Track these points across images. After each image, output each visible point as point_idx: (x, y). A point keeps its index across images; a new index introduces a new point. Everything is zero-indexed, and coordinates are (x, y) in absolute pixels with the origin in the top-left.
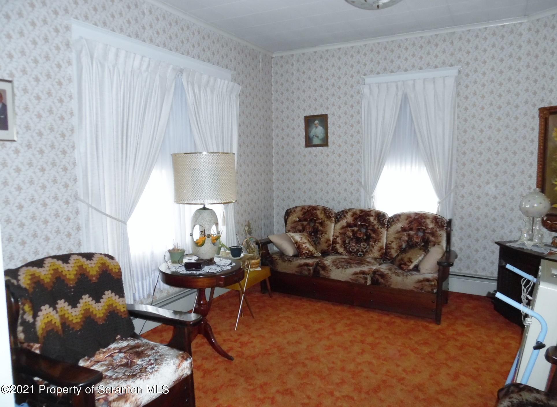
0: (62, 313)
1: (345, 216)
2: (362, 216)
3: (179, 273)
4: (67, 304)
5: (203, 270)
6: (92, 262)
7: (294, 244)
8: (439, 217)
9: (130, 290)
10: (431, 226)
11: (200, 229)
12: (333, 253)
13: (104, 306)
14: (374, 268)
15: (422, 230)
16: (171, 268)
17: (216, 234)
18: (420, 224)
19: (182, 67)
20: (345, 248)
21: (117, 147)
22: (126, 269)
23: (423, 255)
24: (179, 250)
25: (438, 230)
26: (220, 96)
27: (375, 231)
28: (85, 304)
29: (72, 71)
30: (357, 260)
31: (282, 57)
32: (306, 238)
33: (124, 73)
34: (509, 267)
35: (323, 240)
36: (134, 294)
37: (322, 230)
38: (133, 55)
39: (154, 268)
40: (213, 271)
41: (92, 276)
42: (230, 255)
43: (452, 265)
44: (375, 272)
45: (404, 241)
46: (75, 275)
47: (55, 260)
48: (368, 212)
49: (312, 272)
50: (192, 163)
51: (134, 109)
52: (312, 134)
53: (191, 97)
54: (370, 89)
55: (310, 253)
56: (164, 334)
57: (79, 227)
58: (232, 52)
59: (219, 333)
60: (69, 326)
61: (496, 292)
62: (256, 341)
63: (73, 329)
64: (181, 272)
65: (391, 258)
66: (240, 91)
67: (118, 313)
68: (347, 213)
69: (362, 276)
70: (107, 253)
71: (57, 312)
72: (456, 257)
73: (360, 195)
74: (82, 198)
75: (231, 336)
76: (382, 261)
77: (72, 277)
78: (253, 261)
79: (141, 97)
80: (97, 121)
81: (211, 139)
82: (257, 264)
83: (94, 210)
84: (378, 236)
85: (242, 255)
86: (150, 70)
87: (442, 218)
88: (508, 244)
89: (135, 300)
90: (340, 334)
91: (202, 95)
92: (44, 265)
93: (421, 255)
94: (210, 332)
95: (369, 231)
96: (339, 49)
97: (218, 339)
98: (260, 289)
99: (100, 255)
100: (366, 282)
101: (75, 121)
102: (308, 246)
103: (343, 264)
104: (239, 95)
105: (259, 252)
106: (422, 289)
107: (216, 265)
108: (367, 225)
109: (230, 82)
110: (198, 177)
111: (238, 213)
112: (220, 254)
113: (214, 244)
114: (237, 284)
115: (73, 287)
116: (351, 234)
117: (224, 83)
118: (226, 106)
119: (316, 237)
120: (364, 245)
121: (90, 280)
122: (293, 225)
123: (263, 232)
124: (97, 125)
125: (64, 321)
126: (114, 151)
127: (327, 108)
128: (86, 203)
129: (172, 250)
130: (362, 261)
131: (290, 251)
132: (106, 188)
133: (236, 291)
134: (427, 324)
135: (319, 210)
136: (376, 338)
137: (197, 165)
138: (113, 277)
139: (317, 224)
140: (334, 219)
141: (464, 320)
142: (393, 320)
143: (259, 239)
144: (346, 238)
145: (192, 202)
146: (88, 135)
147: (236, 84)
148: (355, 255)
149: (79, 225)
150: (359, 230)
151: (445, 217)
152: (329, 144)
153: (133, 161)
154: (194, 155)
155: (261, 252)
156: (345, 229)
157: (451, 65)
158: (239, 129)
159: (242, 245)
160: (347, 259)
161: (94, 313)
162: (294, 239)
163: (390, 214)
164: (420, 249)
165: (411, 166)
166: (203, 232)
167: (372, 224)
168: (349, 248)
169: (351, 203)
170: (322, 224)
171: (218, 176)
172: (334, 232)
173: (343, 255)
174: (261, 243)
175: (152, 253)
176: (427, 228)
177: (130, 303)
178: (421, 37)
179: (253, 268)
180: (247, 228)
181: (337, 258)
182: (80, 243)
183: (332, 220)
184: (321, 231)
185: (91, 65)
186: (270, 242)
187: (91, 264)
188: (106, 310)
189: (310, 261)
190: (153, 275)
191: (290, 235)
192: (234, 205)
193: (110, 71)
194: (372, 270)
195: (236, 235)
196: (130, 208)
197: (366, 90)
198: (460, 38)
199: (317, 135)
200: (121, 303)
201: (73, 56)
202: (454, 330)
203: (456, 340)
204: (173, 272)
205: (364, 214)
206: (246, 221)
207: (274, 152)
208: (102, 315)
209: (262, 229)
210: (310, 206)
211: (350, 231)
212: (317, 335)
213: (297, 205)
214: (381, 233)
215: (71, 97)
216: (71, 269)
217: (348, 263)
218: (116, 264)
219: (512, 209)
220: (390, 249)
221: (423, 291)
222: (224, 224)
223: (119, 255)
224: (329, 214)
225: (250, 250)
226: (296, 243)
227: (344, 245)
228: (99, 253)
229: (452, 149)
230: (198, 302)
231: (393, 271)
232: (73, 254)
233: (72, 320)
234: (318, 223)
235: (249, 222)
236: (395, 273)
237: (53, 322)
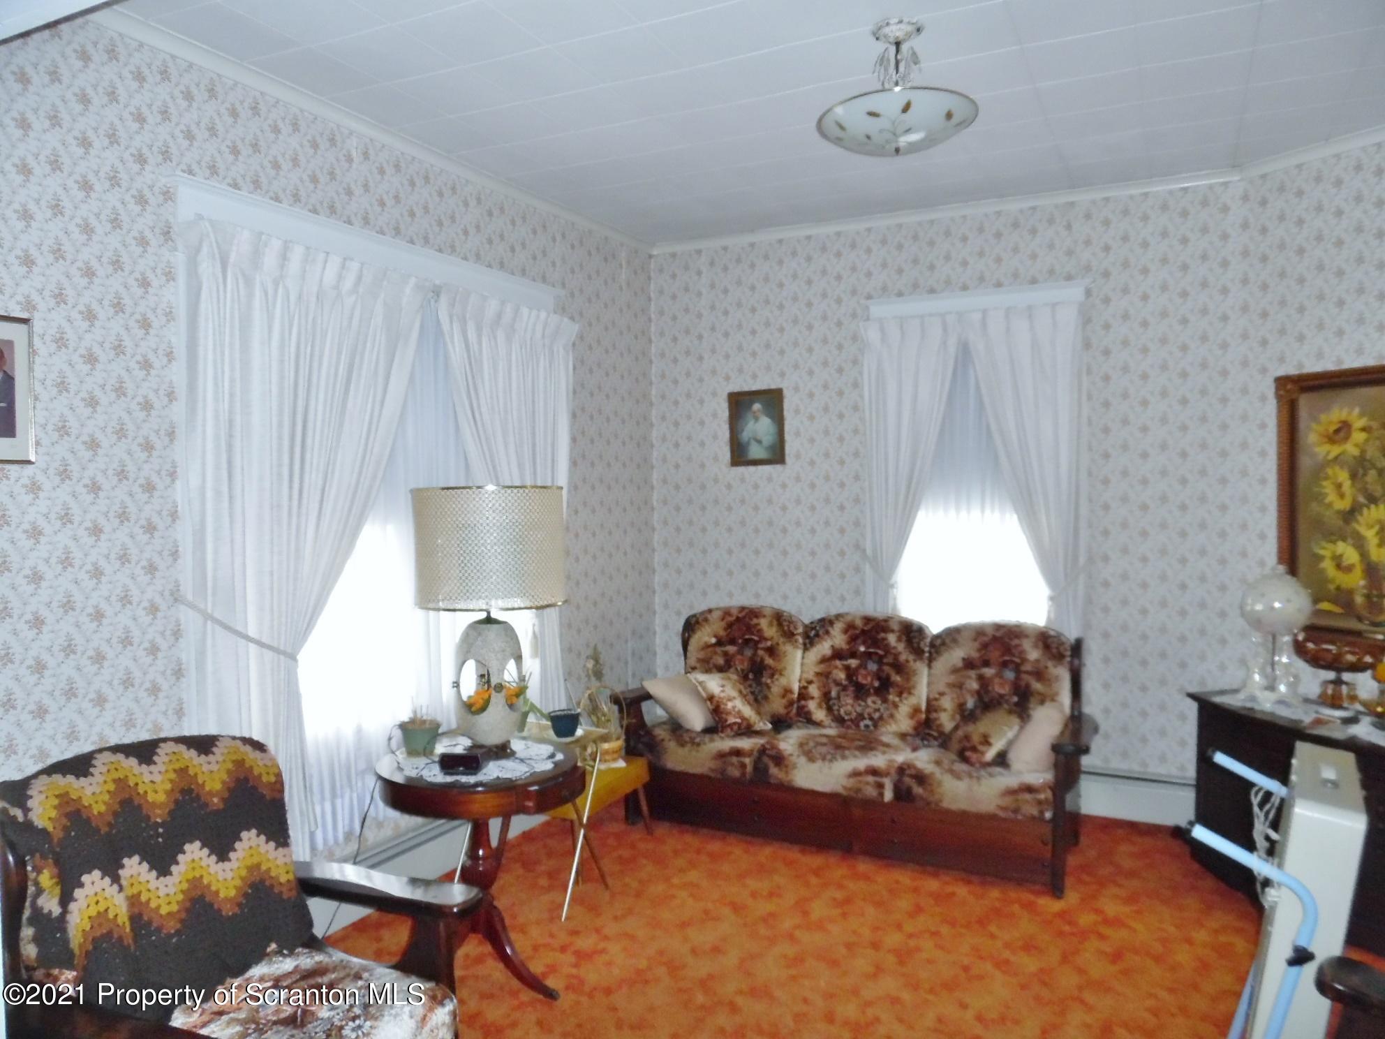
0: (135, 891)
1: (827, 633)
2: (869, 631)
3: (426, 781)
4: (145, 866)
5: (484, 771)
6: (211, 757)
7: (705, 700)
8: (1052, 633)
9: (303, 823)
10: (1033, 654)
11: (477, 670)
12: (800, 721)
13: (239, 868)
14: (900, 758)
15: (1012, 666)
16: (405, 768)
17: (517, 680)
18: (1008, 650)
19: (437, 282)
20: (829, 709)
21: (280, 475)
22: (294, 771)
23: (1016, 728)
24: (424, 722)
25: (1050, 664)
26: (528, 347)
27: (899, 668)
28: (191, 866)
29: (176, 295)
30: (859, 740)
31: (674, 255)
32: (734, 687)
33: (300, 297)
34: (1221, 759)
35: (776, 689)
36: (312, 835)
37: (773, 666)
38: (321, 256)
39: (362, 765)
40: (508, 775)
41: (211, 794)
42: (551, 733)
43: (1086, 750)
44: (901, 770)
45: (969, 691)
46: (169, 793)
47: (120, 757)
48: (883, 623)
49: (749, 769)
50: (460, 512)
51: (323, 383)
52: (745, 435)
53: (457, 349)
54: (882, 330)
55: (745, 724)
56: (386, 934)
57: (180, 669)
58: (557, 244)
59: (523, 930)
60: (150, 923)
61: (1192, 824)
62: (614, 949)
63: (159, 929)
64: (429, 779)
65: (941, 734)
66: (575, 334)
67: (272, 886)
68: (831, 623)
69: (871, 779)
70: (247, 736)
71: (121, 889)
72: (1096, 729)
73: (863, 581)
74: (190, 597)
75: (552, 936)
76: (918, 742)
77: (161, 798)
78: (606, 746)
79: (339, 353)
80: (231, 412)
81: (506, 446)
82: (614, 752)
83: (218, 628)
84: (908, 680)
85: (579, 732)
86: (361, 290)
87: (1059, 635)
88: (1218, 699)
89: (313, 848)
90: (820, 926)
91: (484, 345)
92: (91, 770)
93: (1011, 728)
94: (499, 927)
95: (886, 668)
96: (809, 238)
97: (518, 944)
98: (622, 813)
99: (230, 740)
100: (881, 795)
101: (178, 411)
102: (738, 706)
103: (823, 750)
104: (574, 344)
105: (620, 722)
106: (1016, 811)
107: (517, 758)
108: (881, 652)
109: (551, 315)
110: (473, 545)
111: (570, 626)
112: (526, 729)
113: (511, 706)
114: (569, 806)
115: (162, 825)
116: (842, 676)
117: (538, 316)
118: (541, 370)
119: (759, 683)
120: (874, 702)
121: (206, 805)
122: (701, 655)
123: (630, 673)
124: (231, 422)
125: (136, 911)
126: (272, 484)
127: (782, 375)
128: (199, 611)
129: (407, 723)
130: (871, 742)
131: (696, 718)
132: (250, 572)
133: (564, 820)
134: (1032, 897)
135: (764, 616)
136: (911, 936)
137: (472, 515)
138: (263, 796)
139: (761, 653)
140: (800, 640)
141: (1120, 886)
142: (950, 889)
143: (619, 689)
144: (832, 685)
145: (459, 607)
146: (210, 446)
147: (566, 320)
148: (853, 727)
149: (181, 664)
150: (863, 666)
151: (1067, 634)
152: (787, 459)
153: (317, 505)
154: (465, 491)
155: (625, 723)
156: (827, 664)
157: (1069, 278)
158: (572, 425)
159: (578, 704)
160: (834, 737)
161: (214, 888)
162: (704, 689)
163: (935, 626)
164: (1010, 712)
165: (983, 511)
166: (484, 678)
167: (893, 651)
168: (839, 710)
169: (843, 599)
170: (772, 651)
171: (524, 543)
172: (802, 672)
173: (824, 727)
174: (625, 699)
175: (359, 731)
176: (1024, 660)
177: (302, 860)
178: (999, 213)
179: (605, 761)
180: (590, 664)
181: (810, 735)
182: (181, 709)
183: (796, 641)
184: (770, 668)
185: (221, 280)
186: (648, 697)
187: (209, 763)
188: (242, 879)
189: (745, 743)
190: (360, 784)
191: (695, 679)
192: (560, 612)
193: (266, 294)
194: (896, 765)
195: (565, 680)
196: (306, 621)
197: (872, 334)
198: (1088, 216)
199: (758, 438)
200: (280, 861)
201: (179, 259)
202: (1098, 911)
203: (1102, 937)
204: (409, 779)
205: (873, 627)
206: (588, 646)
207: (655, 477)
208: (232, 893)
209: (626, 663)
210: (742, 609)
211: (840, 670)
212: (763, 931)
213: (713, 606)
214: (915, 673)
215: (170, 356)
216: (158, 778)
217: (838, 748)
218: (269, 764)
219: (1223, 614)
220: (936, 711)
221: (1020, 817)
222: (535, 653)
223: (277, 736)
224: (789, 626)
225: (598, 718)
226: (711, 698)
227: (827, 703)
228: (229, 736)
229: (1078, 470)
230: (472, 854)
231: (946, 767)
232: (165, 740)
233: (159, 907)
234: (762, 649)
235: (595, 648)
236: (951, 771)
237: (111, 916)
